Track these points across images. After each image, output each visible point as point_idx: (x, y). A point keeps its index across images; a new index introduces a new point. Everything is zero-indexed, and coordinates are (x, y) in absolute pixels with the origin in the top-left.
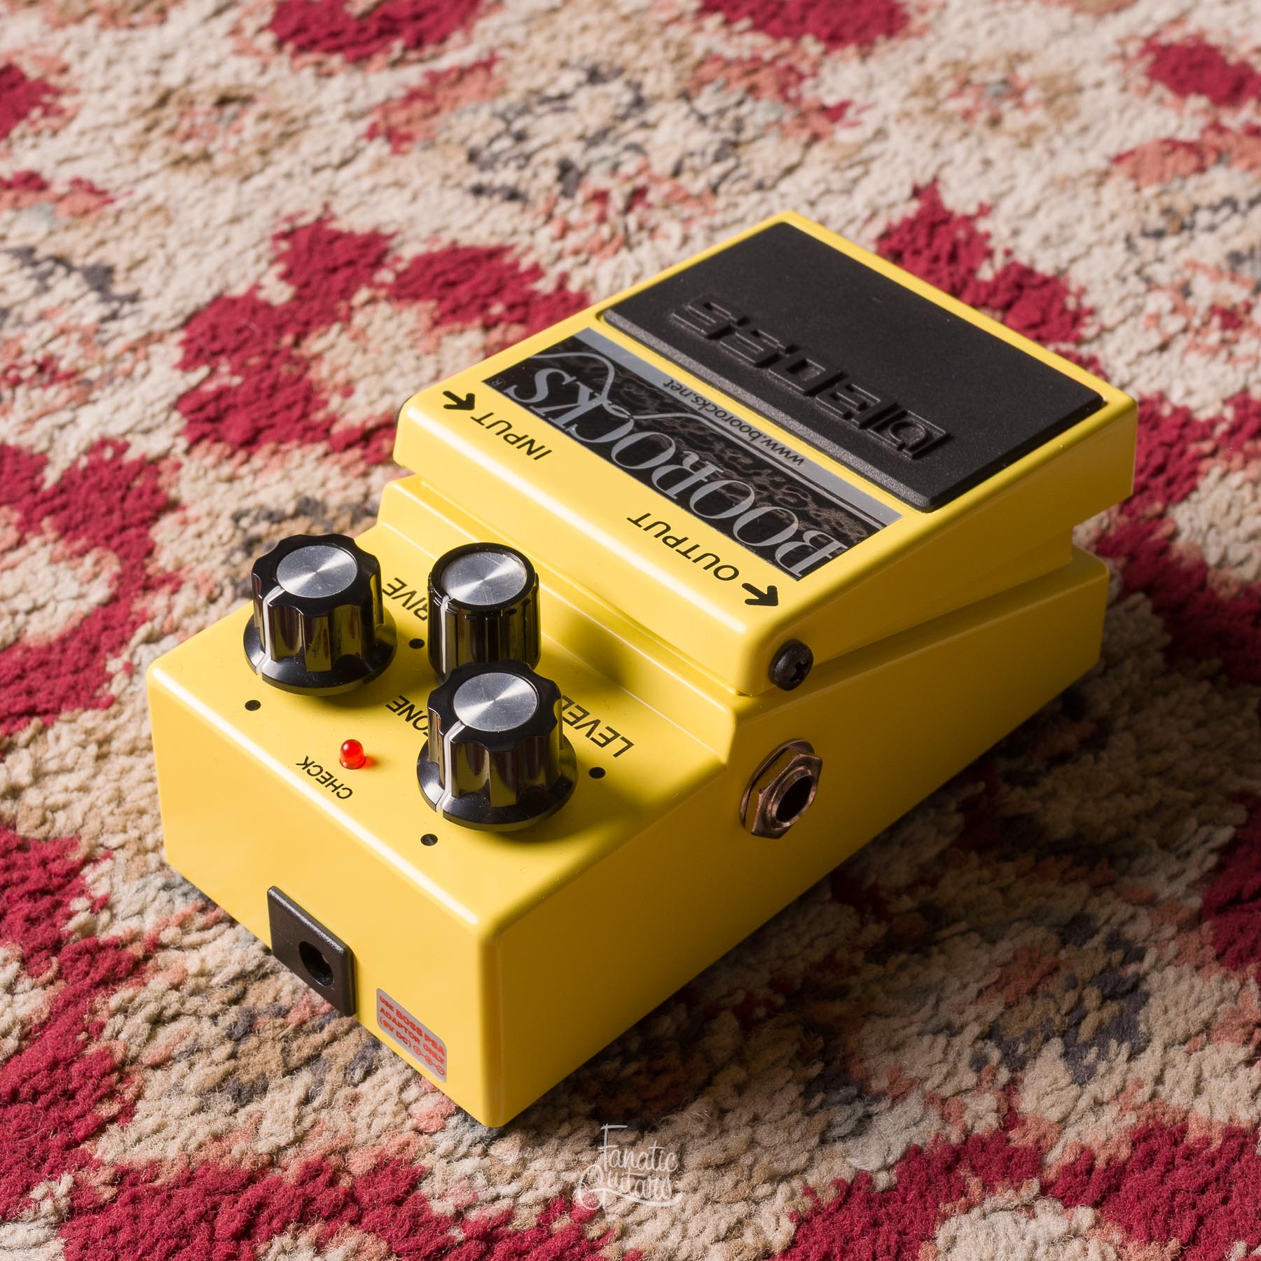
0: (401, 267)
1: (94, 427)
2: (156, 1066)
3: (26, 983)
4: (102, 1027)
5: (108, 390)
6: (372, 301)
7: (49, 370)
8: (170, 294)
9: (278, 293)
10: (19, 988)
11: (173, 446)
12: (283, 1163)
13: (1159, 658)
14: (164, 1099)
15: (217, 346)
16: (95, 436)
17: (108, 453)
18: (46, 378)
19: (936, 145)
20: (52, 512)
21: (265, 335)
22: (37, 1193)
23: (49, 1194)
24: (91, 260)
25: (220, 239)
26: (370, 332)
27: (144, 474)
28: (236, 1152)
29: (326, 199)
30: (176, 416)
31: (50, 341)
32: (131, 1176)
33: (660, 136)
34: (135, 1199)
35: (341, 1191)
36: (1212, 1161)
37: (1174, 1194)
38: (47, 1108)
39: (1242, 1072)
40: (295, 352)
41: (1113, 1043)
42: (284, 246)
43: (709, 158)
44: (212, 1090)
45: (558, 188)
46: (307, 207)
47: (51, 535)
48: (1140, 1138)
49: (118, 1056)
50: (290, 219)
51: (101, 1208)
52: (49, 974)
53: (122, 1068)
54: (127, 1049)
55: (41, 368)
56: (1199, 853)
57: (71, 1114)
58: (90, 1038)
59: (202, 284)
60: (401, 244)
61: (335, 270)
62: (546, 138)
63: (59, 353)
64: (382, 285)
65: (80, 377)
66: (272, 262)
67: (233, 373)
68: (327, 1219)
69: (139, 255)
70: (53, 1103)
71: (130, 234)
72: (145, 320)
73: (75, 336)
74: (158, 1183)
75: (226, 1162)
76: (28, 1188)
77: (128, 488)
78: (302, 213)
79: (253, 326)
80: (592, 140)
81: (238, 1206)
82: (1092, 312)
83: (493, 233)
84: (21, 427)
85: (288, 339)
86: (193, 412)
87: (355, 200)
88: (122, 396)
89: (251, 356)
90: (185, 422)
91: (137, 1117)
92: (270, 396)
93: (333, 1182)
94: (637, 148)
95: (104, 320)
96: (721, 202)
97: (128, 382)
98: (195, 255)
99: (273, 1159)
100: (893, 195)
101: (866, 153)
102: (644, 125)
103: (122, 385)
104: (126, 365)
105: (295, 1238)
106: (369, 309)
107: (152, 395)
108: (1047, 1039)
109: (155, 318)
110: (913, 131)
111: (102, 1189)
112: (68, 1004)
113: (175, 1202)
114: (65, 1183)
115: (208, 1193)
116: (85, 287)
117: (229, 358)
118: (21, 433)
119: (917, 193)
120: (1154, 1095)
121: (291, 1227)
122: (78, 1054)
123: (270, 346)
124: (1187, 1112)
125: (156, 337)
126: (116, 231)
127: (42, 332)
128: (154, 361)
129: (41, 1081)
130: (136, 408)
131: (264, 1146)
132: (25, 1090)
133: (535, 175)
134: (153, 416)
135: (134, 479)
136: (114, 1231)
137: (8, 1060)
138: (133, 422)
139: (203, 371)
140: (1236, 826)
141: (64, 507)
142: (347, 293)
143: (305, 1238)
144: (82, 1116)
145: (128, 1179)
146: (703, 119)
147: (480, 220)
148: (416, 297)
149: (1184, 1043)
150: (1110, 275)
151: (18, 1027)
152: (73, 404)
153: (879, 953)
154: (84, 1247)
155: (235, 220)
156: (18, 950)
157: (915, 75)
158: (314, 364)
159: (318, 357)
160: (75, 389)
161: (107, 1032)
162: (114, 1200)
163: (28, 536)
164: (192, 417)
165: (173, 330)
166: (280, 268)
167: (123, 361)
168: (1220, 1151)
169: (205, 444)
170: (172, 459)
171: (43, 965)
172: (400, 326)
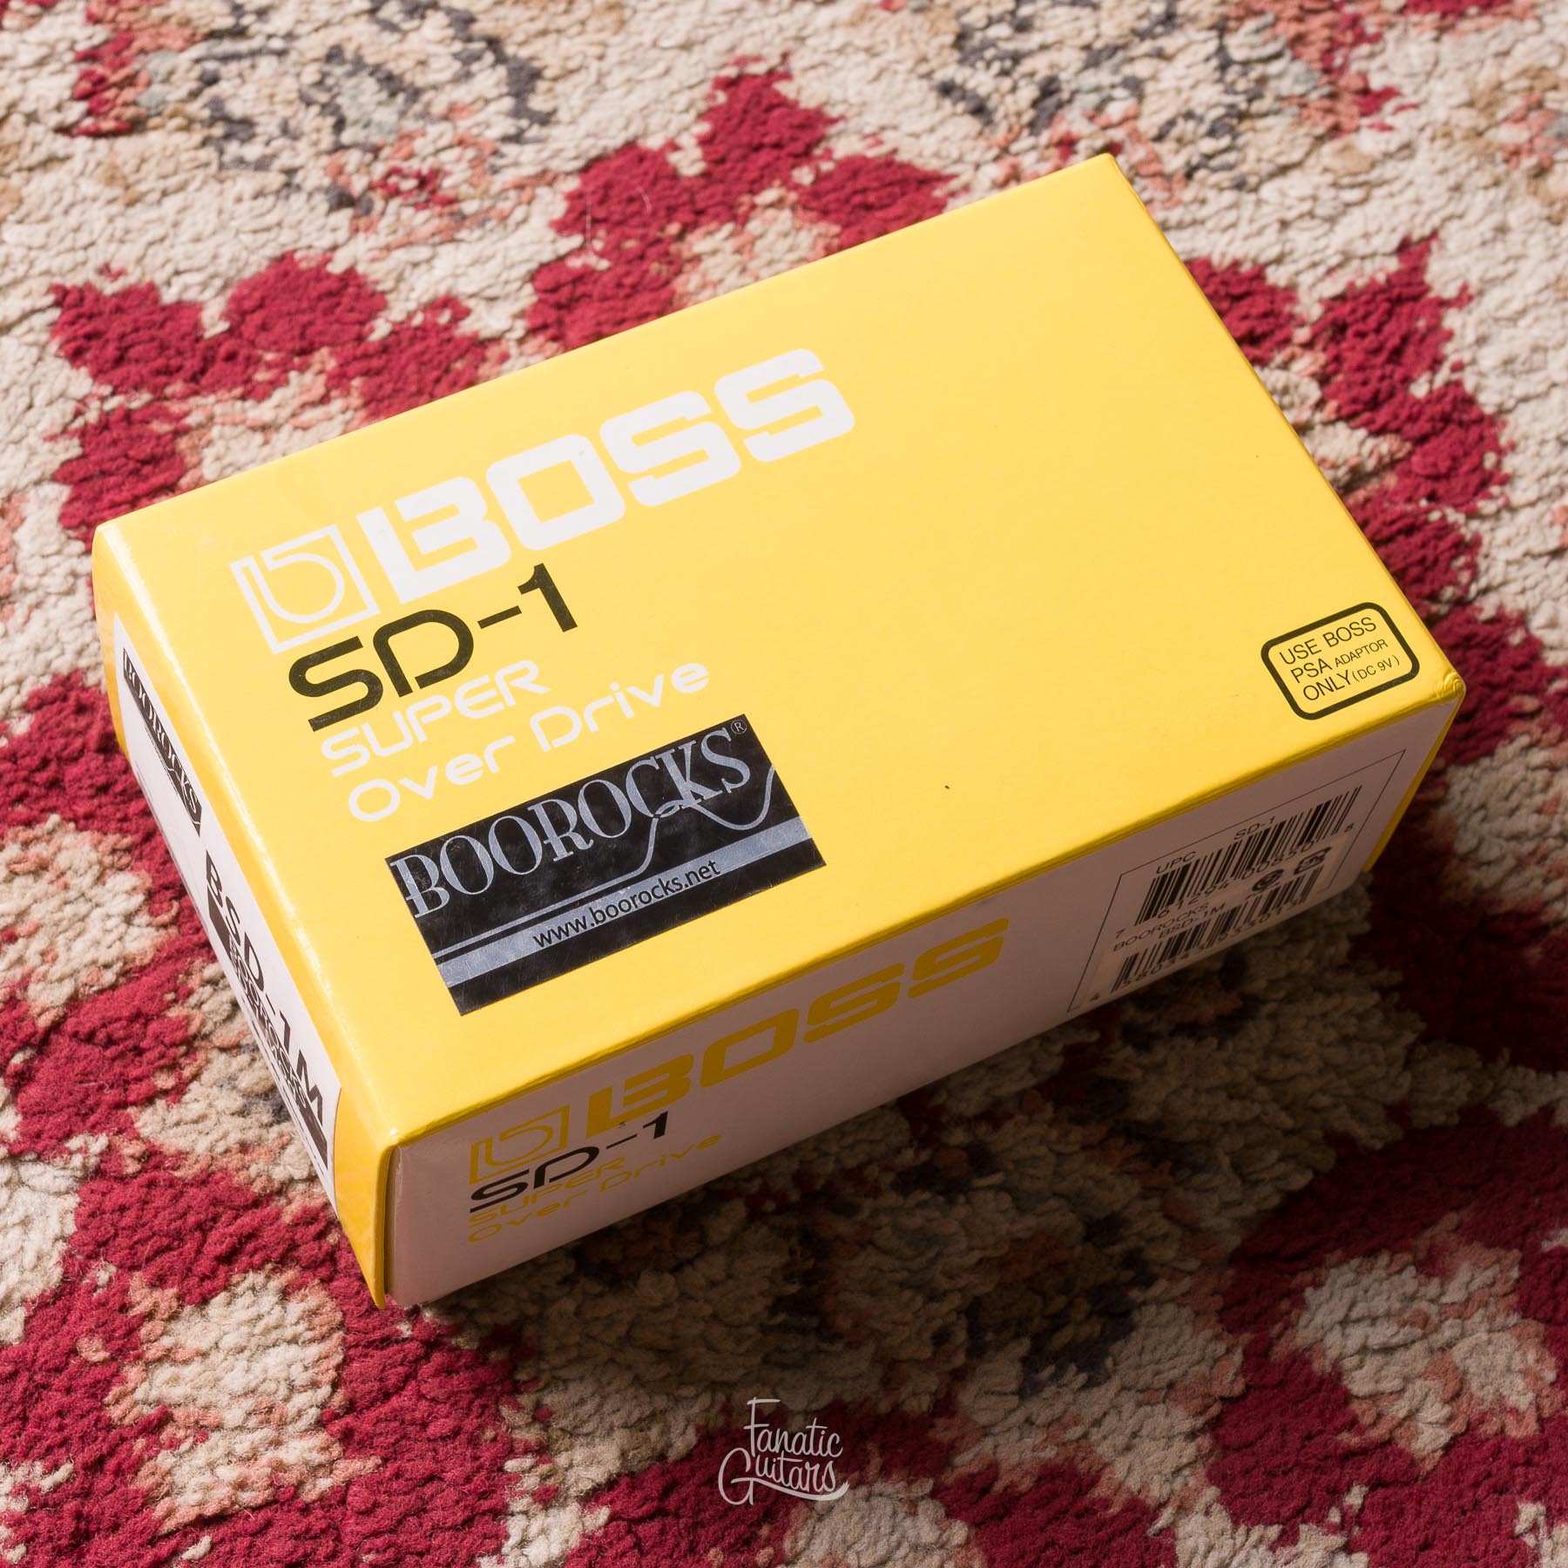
0: (827, 166)
1: (443, 279)
2: (223, 1049)
3: (143, 919)
4: (190, 993)
5: (477, 233)
6: (778, 204)
7: (429, 188)
8: (586, 124)
9: (689, 162)
10: (137, 921)
11: (510, 330)
12: (291, 1195)
13: (1344, 946)
14: (215, 1090)
15: (601, 213)
16: (442, 290)
17: (445, 317)
18: (424, 196)
19: (1457, 188)
20: (367, 373)
21: (654, 214)
22: (74, 1143)
23: (83, 1150)
24: (524, 53)
25: (661, 67)
26: (759, 245)
27: (469, 357)
28: (253, 1170)
29: (790, 45)
30: (529, 288)
31: (444, 149)
32: (158, 1158)
33: (1170, 75)
34: (151, 1184)
35: (325, 1248)
36: (1101, 1525)
37: (1047, 1546)
38: (114, 1059)
39: (1178, 1443)
40: (673, 248)
41: (1073, 1368)
42: (722, 97)
43: (1204, 128)
44: (259, 1096)
45: (1028, 116)
46: (765, 51)
47: (355, 400)
48: (1049, 1474)
49: (193, 1029)
50: (742, 62)
51: (123, 1179)
52: (165, 918)
53: (191, 1043)
54: (203, 1024)
55: (424, 181)
56: (1265, 1190)
57: (134, 1072)
58: (175, 1001)
59: (621, 123)
60: (839, 134)
61: (758, 148)
62: (1050, 37)
63: (447, 168)
64: (796, 187)
65: (455, 207)
66: (701, 117)
67: (602, 255)
68: (305, 1269)
69: (572, 65)
70: (121, 1055)
71: (576, 29)
72: (545, 154)
73: (470, 153)
74: (177, 1174)
75: (240, 1178)
76: (68, 1135)
77: (447, 371)
78: (757, 59)
79: (646, 198)
80: (1094, 57)
81: (232, 1229)
82: (1506, 480)
83: (937, 155)
84: (376, 254)
85: (673, 229)
86: (546, 291)
87: (817, 58)
88: (485, 247)
89: (628, 237)
90: (534, 299)
91: (187, 1098)
92: (628, 296)
93: (321, 1235)
94: (1135, 87)
95: (507, 139)
96: (1188, 194)
97: (500, 230)
98: (629, 80)
99: (283, 1189)
100: (1377, 243)
101: (1374, 175)
102: (1160, 55)
103: (491, 231)
104: (504, 206)
105: (268, 1278)
106: (771, 213)
107: (515, 256)
108: (1017, 1336)
109: (556, 154)
110: (1443, 160)
111: (129, 1161)
112: (168, 958)
113: (182, 1204)
114: (99, 1144)
115: (215, 1202)
116: (504, 89)
117: (609, 232)
118: (373, 260)
119: (1404, 247)
120: (1085, 1436)
121: (269, 1266)
122: (159, 1015)
123: (653, 233)
124: (1106, 1465)
125: (549, 177)
126: (562, 22)
127: (441, 135)
128: (537, 207)
129: (118, 1030)
130: (493, 267)
131: (279, 1174)
132: (101, 1035)
133: (1014, 89)
134: (507, 282)
135: (456, 360)
136: (122, 1209)
137: (101, 992)
138: (483, 284)
139: (576, 241)
140: (1316, 1173)
141: (378, 372)
142: (755, 187)
143: (277, 1282)
144: (138, 1079)
145: (154, 1160)
146: (1225, 65)
147: (932, 130)
148: (824, 214)
149: (1142, 1391)
150: (1551, 435)
151: (120, 964)
152: (437, 239)
153: (910, 1180)
154: (92, 1215)
155: (686, 47)
156: (149, 883)
157: (1485, 76)
158: (688, 267)
159: (697, 259)
160: (446, 221)
161: (193, 1000)
162: (135, 1176)
163: (334, 393)
164: (544, 296)
165: (568, 174)
166: (704, 128)
167: (507, 198)
168: (1114, 1518)
169: (540, 339)
170: (504, 346)
171: (165, 905)
172: (791, 250)
